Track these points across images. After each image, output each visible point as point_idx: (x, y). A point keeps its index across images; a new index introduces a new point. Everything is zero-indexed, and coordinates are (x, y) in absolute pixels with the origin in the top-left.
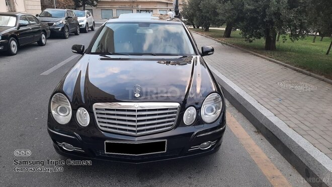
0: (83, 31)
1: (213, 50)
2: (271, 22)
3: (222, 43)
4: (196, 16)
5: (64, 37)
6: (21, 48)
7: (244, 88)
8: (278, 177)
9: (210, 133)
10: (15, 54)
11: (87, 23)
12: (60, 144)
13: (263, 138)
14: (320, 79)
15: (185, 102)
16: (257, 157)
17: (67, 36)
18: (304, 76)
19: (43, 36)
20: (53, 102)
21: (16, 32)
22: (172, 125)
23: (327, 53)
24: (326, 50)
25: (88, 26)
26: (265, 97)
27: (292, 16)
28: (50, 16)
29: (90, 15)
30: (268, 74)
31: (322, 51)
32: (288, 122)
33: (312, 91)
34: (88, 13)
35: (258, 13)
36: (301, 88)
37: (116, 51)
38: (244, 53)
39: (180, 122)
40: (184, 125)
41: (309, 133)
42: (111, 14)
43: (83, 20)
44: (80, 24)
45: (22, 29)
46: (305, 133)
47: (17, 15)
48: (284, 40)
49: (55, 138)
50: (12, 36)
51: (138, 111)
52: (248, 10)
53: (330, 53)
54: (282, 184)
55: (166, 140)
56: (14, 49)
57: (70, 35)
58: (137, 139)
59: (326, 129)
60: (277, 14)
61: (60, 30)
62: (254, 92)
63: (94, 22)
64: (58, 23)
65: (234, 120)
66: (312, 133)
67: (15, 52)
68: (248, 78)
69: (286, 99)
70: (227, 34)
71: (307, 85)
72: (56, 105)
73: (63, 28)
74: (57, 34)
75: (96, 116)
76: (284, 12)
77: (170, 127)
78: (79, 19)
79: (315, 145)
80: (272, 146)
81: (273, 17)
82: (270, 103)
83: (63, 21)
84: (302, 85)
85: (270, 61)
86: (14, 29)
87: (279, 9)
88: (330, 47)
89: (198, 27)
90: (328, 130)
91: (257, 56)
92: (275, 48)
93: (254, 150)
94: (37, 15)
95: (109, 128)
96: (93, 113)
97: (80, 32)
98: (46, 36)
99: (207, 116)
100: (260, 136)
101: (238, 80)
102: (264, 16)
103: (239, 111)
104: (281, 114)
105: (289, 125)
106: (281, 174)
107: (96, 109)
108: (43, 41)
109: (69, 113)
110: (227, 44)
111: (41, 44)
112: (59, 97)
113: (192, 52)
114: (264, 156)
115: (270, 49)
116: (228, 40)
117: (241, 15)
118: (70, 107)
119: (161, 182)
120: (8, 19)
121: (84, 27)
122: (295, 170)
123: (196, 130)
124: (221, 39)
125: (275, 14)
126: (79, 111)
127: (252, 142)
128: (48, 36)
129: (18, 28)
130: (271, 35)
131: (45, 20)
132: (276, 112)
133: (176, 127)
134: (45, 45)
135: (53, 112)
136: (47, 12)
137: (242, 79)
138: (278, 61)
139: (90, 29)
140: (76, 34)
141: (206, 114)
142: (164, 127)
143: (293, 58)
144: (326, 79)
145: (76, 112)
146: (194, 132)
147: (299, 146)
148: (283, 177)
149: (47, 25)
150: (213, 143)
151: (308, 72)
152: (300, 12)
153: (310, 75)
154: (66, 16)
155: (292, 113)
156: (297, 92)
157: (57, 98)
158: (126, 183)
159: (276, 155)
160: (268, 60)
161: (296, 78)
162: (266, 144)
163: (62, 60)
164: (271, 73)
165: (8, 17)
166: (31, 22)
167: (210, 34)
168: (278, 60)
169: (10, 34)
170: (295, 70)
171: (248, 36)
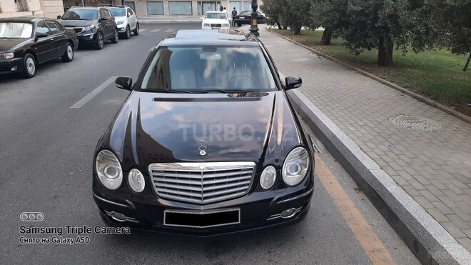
0: (123, 36)
1: (300, 81)
2: (385, 28)
3: (318, 55)
4: (281, 12)
5: (98, 48)
6: (40, 67)
7: (343, 127)
8: (379, 251)
9: (295, 198)
10: (33, 76)
11: (128, 25)
12: (109, 214)
13: (365, 198)
14: (447, 112)
15: (262, 159)
16: (355, 224)
17: (102, 46)
18: (427, 107)
19: (70, 48)
20: (99, 161)
21: (33, 46)
22: (246, 190)
23: (465, 70)
24: (463, 63)
25: (129, 29)
26: (370, 140)
27: (413, 20)
28: (77, 18)
29: (132, 14)
30: (378, 105)
31: (459, 65)
32: (397, 178)
33: (434, 131)
34: (129, 10)
35: (367, 15)
36: (421, 126)
37: (174, 87)
38: (349, 71)
39: (256, 186)
40: (261, 190)
41: (423, 192)
42: (161, 9)
43: (122, 22)
44: (119, 26)
45: (40, 40)
46: (417, 193)
47: (33, 20)
48: (404, 52)
49: (102, 207)
50: (28, 51)
51: (205, 173)
52: (353, 12)
53: (469, 67)
54: (383, 260)
55: (239, 209)
56: (31, 70)
57: (106, 44)
58: (202, 208)
59: (444, 188)
60: (394, 17)
61: (91, 37)
62: (357, 133)
63: (138, 23)
64: (88, 28)
65: (329, 172)
66: (425, 193)
67: (33, 73)
68: (350, 112)
69: (399, 144)
70: (326, 40)
71: (429, 121)
72: (102, 166)
73: (95, 36)
74: (87, 44)
75: (153, 179)
76: (403, 14)
77: (244, 193)
78: (117, 20)
79: (428, 210)
80: (375, 209)
81: (388, 21)
82: (376, 150)
83: (94, 24)
84: (422, 122)
85: (383, 83)
86: (30, 41)
87: (395, 10)
88: (469, 61)
89: (285, 28)
90: (448, 189)
91: (365, 75)
92: (392, 63)
93: (352, 215)
94: (59, 17)
95: (169, 194)
96: (149, 176)
97: (119, 39)
98: (73, 48)
99: (290, 176)
100: (361, 195)
101: (337, 116)
102: (376, 19)
103: (337, 160)
104: (389, 166)
105: (397, 181)
106: (383, 247)
107: (153, 171)
108: (70, 55)
109: (118, 176)
110: (325, 57)
111: (66, 60)
112: (107, 156)
113: (273, 85)
114: (364, 223)
115: (384, 64)
116: (327, 49)
117: (343, 19)
118: (120, 168)
119: (234, 258)
120: (21, 27)
121: (124, 31)
122: (402, 241)
123: (277, 195)
124: (317, 47)
125: (390, 17)
126: (131, 173)
127: (350, 204)
128: (76, 47)
129: (36, 40)
130: (385, 45)
131: (71, 24)
132: (383, 164)
133: (250, 193)
134: (71, 61)
135: (99, 174)
136: (73, 13)
137: (342, 114)
138: (393, 84)
139: (133, 33)
140: (114, 42)
141: (288, 174)
142: (236, 192)
143: (416, 79)
144: (455, 112)
145: (128, 174)
146: (273, 198)
147: (407, 212)
148: (386, 250)
149: (74, 32)
150: (298, 210)
151: (432, 101)
152: (426, 13)
153: (435, 106)
154: (99, 17)
155: (403, 164)
156: (414, 132)
157: (103, 157)
158: (190, 260)
159: (380, 221)
160: (380, 81)
161: (415, 110)
162: (368, 206)
163: (98, 84)
164: (382, 103)
165: (22, 24)
166: (52, 29)
167: (302, 39)
168: (393, 82)
169: (25, 50)
170: (416, 98)
171: (353, 46)
